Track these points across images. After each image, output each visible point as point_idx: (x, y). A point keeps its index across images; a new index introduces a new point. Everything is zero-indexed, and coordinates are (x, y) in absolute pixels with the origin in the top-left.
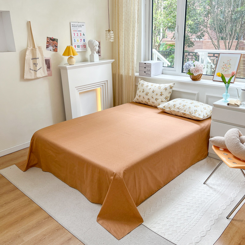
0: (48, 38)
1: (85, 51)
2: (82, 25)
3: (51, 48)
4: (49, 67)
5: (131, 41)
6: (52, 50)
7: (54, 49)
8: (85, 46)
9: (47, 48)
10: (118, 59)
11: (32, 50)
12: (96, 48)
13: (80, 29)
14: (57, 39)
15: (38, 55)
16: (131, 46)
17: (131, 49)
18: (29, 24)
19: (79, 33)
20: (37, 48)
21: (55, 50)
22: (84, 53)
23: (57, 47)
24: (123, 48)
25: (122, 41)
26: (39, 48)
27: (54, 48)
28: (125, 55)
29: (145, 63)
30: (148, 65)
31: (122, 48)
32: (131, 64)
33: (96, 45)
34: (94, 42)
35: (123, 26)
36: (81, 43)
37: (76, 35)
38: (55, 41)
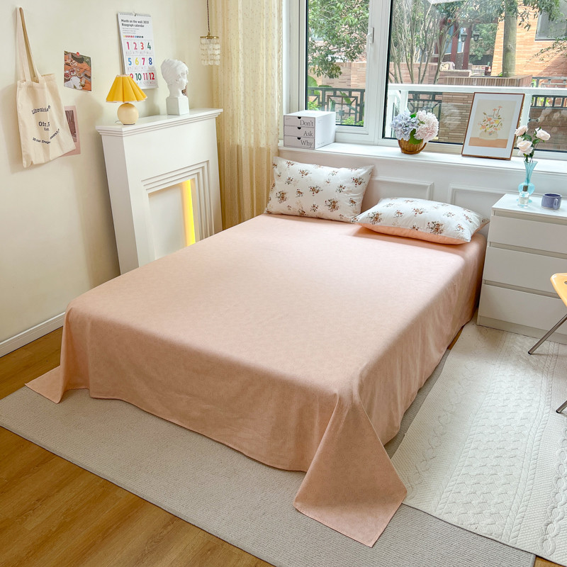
0: (66, 53)
3: (75, 80)
4: (72, 132)
6: (78, 87)
7: (83, 83)
8: (152, 75)
9: (66, 80)
11: (31, 86)
13: (139, 32)
14: (90, 58)
19: (138, 41)
21: (86, 87)
22: (150, 92)
23: (90, 77)
26: (48, 77)
27: (84, 79)
29: (299, 118)
30: (306, 121)
34: (177, 66)
36: (144, 69)
37: (132, 46)
38: (84, 64)
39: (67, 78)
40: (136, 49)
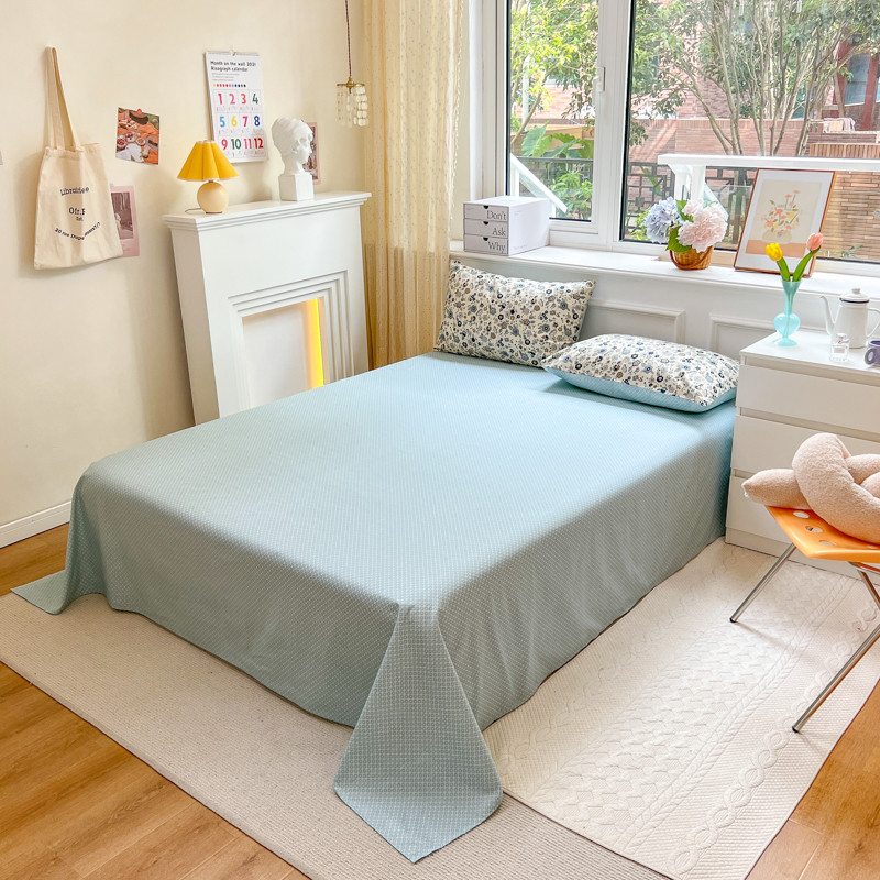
0: (121, 111)
1: (261, 162)
2: (249, 64)
3: (134, 149)
4: (126, 223)
5: (432, 124)
7: (146, 153)
8: (259, 142)
9: (119, 149)
10: (382, 190)
11: (64, 157)
12: (301, 151)
13: (240, 78)
14: (158, 118)
15: (87, 178)
16: (431, 143)
17: (430, 154)
18: (50, 58)
19: (238, 92)
20: (83, 149)
21: (151, 158)
22: (257, 166)
23: (157, 145)
24: (404, 149)
25: (398, 123)
26: (91, 150)
27: (147, 148)
28: (409, 176)
29: (486, 207)
30: (496, 212)
31: (398, 149)
32: (432, 209)
33: (303, 140)
34: (295, 127)
35: (402, 67)
36: (247, 132)
37: (227, 99)
38: (149, 125)
39: (121, 146)
40: (232, 103)
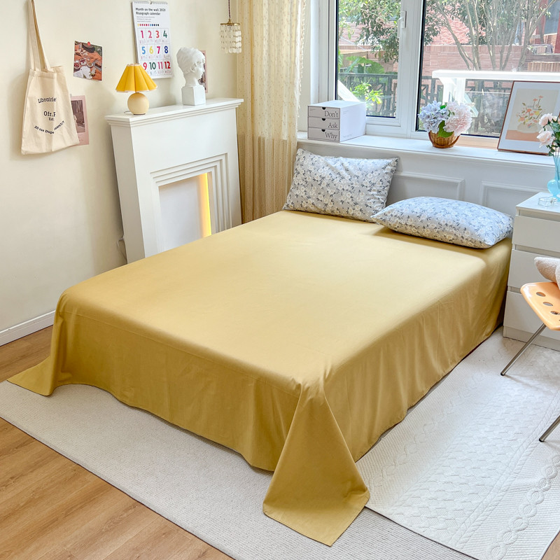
0: (77, 43)
1: (170, 78)
2: (161, 10)
6: (88, 76)
7: (93, 73)
11: (41, 76)
16: (285, 65)
17: (284, 72)
18: (30, 7)
19: (154, 30)
20: (52, 70)
21: (97, 76)
22: (166, 82)
24: (266, 68)
25: (262, 50)
26: (57, 70)
28: (269, 87)
29: (324, 108)
30: (331, 111)
31: (262, 68)
33: (199, 62)
34: (193, 54)
35: (265, 10)
36: (160, 58)
37: (147, 35)
38: (95, 53)
39: (77, 68)
40: (150, 37)
